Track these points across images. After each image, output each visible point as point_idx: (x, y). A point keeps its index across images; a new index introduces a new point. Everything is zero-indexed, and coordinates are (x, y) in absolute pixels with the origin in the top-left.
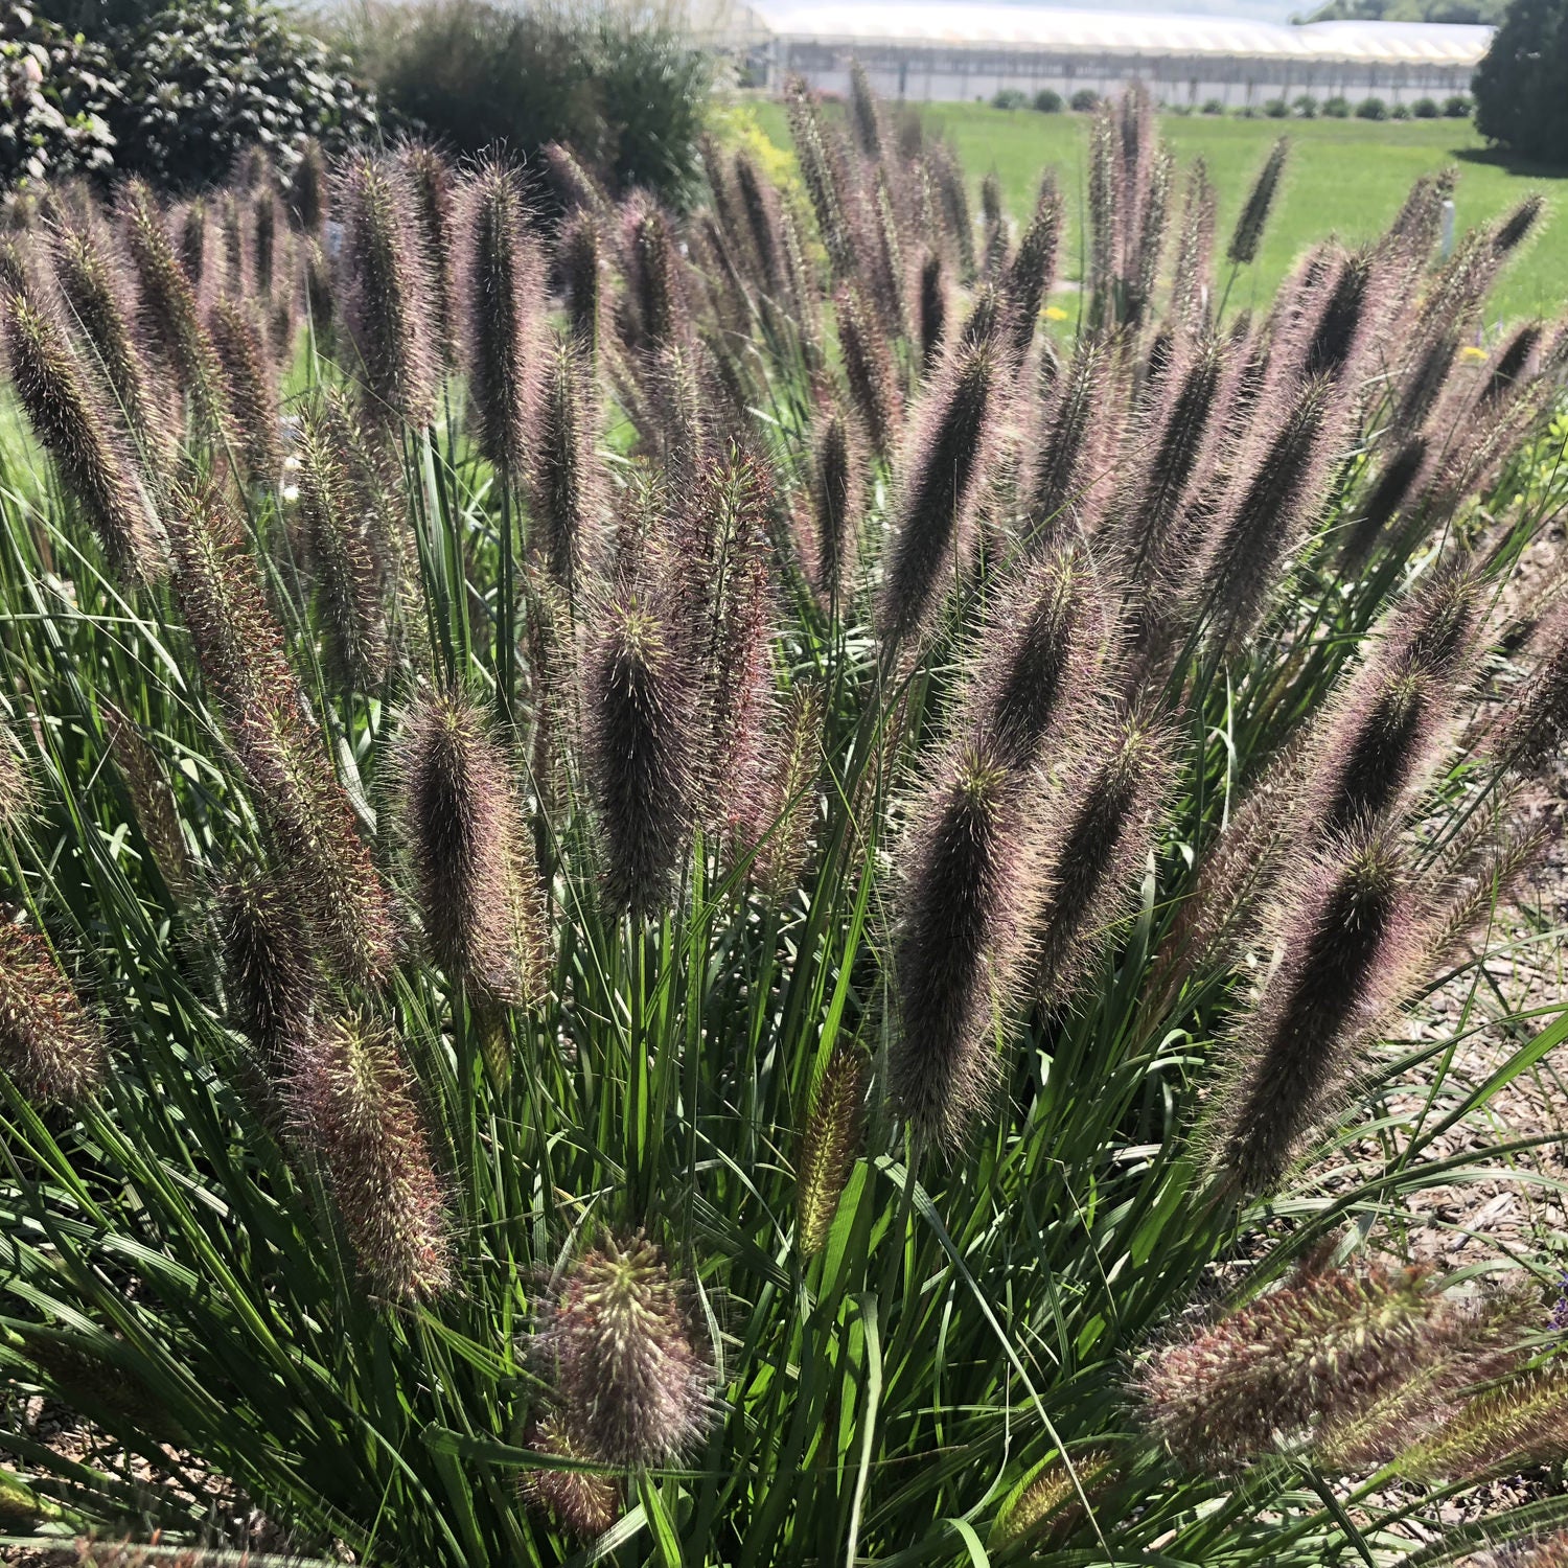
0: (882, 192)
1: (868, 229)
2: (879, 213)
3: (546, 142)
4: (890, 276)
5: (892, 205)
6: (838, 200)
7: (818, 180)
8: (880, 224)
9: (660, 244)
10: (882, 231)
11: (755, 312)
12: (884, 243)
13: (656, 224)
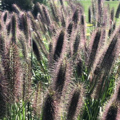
0: (62, 9)
1: (61, 15)
2: (62, 13)
3: (13, 4)
4: (64, 22)
5: (64, 11)
6: (56, 11)
7: (53, 8)
8: (62, 14)
9: (26, 17)
10: (63, 15)
11: (47, 29)
12: (63, 17)
13: (25, 14)
